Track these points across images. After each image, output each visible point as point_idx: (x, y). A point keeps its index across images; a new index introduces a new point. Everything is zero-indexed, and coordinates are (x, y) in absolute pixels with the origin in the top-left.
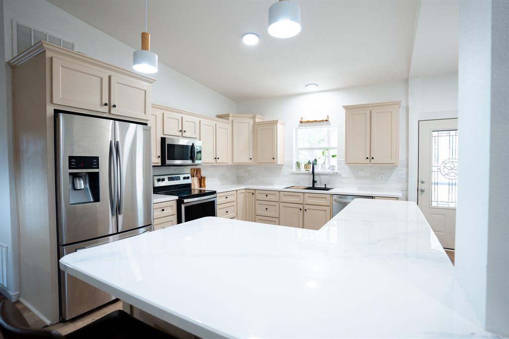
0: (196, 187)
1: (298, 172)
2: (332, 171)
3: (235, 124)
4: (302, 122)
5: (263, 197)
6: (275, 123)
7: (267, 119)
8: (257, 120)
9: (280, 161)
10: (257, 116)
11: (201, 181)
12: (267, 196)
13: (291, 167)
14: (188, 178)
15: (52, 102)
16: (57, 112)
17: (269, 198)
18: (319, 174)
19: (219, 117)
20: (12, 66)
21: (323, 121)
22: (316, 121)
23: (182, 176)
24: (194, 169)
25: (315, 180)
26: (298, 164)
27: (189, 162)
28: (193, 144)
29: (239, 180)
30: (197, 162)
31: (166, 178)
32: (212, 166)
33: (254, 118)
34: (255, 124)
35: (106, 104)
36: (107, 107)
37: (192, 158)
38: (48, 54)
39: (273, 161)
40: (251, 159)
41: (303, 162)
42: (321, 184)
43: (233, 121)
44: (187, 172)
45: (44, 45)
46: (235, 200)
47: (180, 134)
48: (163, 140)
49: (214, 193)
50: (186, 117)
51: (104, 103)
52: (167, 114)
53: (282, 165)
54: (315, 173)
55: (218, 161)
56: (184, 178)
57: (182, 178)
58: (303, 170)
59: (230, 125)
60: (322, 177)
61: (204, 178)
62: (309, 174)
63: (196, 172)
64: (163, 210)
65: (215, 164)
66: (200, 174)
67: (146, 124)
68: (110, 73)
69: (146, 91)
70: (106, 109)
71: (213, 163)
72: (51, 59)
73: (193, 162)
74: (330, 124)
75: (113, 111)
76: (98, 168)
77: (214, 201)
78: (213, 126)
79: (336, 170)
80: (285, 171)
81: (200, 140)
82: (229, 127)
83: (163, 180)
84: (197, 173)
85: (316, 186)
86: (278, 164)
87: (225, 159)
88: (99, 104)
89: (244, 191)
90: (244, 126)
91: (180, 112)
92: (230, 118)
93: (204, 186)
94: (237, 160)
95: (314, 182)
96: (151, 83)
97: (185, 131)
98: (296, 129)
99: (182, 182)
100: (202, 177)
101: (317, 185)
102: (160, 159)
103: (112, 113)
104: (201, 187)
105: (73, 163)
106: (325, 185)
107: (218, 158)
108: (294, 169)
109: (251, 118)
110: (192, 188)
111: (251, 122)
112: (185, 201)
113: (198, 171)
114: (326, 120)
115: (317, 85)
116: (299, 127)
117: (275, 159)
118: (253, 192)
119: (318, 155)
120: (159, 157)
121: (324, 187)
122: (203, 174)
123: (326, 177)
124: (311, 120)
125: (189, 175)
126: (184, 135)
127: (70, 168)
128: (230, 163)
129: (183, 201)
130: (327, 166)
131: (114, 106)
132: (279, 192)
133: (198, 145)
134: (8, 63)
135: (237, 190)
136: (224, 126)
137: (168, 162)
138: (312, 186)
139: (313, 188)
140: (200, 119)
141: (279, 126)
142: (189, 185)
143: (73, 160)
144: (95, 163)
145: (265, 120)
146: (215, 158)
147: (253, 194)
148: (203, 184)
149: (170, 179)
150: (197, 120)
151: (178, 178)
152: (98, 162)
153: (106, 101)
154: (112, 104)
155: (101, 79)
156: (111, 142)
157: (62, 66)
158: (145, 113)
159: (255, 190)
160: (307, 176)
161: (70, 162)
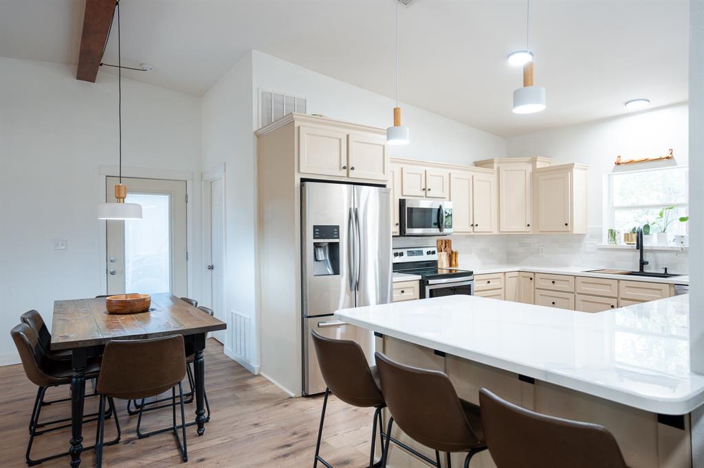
0: (444, 266)
1: (613, 246)
2: (680, 246)
3: (503, 174)
4: (618, 164)
5: (549, 285)
6: (570, 167)
7: (556, 162)
8: (539, 165)
9: (578, 228)
10: (539, 158)
11: (452, 257)
12: (553, 282)
13: (600, 237)
14: (434, 253)
15: (299, 171)
16: (303, 180)
17: (558, 286)
18: (652, 251)
19: (477, 164)
20: (258, 135)
21: (660, 159)
22: (646, 160)
23: (425, 250)
24: (442, 241)
25: (645, 259)
26: (612, 234)
27: (435, 231)
28: (440, 206)
29: (510, 258)
30: (446, 231)
31: (405, 251)
32: (468, 237)
33: (534, 162)
34: (535, 172)
35: (344, 168)
37: (439, 225)
38: (297, 124)
39: (565, 228)
40: (528, 225)
41: (623, 230)
42: (657, 266)
43: (499, 168)
44: (432, 244)
45: (294, 116)
46: (502, 286)
47: (423, 193)
48: (402, 203)
49: (470, 273)
50: (430, 171)
51: (343, 166)
52: (407, 168)
53: (583, 235)
54: (644, 248)
55: (476, 229)
56: (429, 253)
57: (425, 253)
58: (621, 243)
59: (495, 176)
60: (659, 255)
61: (456, 253)
62: (632, 250)
63: (444, 245)
64: (403, 292)
65: (472, 234)
66: (450, 247)
67: (384, 186)
68: (347, 131)
69: (384, 146)
70: (344, 172)
71: (470, 232)
72: (299, 127)
73: (440, 231)
74: (675, 164)
75: (352, 174)
76: (338, 238)
77: (470, 285)
78: (469, 180)
79: (686, 244)
80: (588, 244)
81: (450, 200)
82: (493, 178)
83: (401, 254)
84: (446, 247)
85: (646, 270)
86: (575, 232)
87: (487, 225)
88: (338, 167)
89: (516, 274)
90: (518, 176)
91: (423, 164)
92: (495, 165)
93: (456, 265)
94: (506, 228)
95: (643, 263)
97: (429, 190)
98: (609, 175)
99: (425, 258)
100: (452, 252)
101: (650, 268)
102: (398, 227)
103: (350, 176)
104: (451, 265)
105: (317, 233)
106: (666, 269)
107: (477, 225)
108: (605, 241)
109: (528, 162)
110: (439, 266)
111: (529, 168)
112: (431, 282)
113: (447, 243)
114: (668, 158)
115: (648, 101)
116: (614, 171)
117: (569, 225)
118: (532, 275)
119: (651, 218)
120: (397, 224)
121: (663, 272)
122: (454, 249)
123: (667, 255)
124: (636, 159)
125: (435, 249)
126: (429, 194)
127: (315, 238)
128: (495, 232)
129: (428, 282)
130: (670, 236)
131: (353, 169)
132: (575, 277)
133: (447, 206)
134: (255, 132)
135: (505, 273)
136: (485, 178)
137: (408, 231)
138: (638, 270)
139: (641, 273)
140: (449, 171)
141: (576, 173)
142: (435, 263)
143: (317, 230)
144: (336, 233)
145: (553, 164)
146: (472, 225)
147: (531, 279)
148: (453, 262)
149: (411, 253)
150: (444, 172)
151: (420, 253)
152: (338, 232)
153: (344, 164)
154: (350, 167)
155: (340, 139)
156: (350, 209)
157: (307, 134)
158: (384, 173)
159: (534, 273)
160: (631, 254)
161: (314, 232)
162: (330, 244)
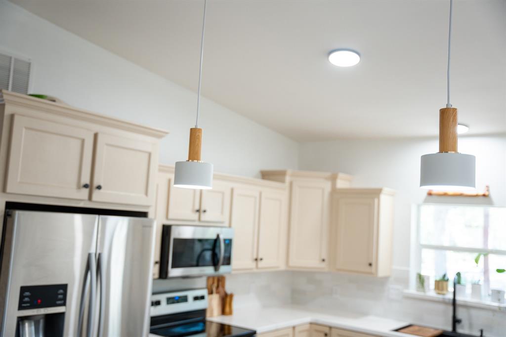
0: (214, 316)
1: (421, 294)
2: (497, 304)
3: (296, 191)
4: (431, 194)
6: (377, 192)
8: (341, 184)
9: (382, 270)
10: (341, 175)
11: (226, 302)
13: (405, 282)
14: (202, 298)
15: (4, 191)
16: (10, 206)
18: (467, 306)
21: (477, 196)
22: (462, 195)
23: (191, 295)
24: (214, 278)
25: (459, 317)
26: (421, 280)
27: (209, 270)
28: (218, 236)
29: (295, 298)
30: (223, 269)
31: (163, 298)
32: (249, 275)
33: (334, 179)
34: (334, 191)
35: (86, 186)
36: (86, 191)
37: (215, 263)
38: (8, 110)
39: (368, 269)
40: (323, 260)
41: (432, 276)
42: (471, 327)
43: (291, 184)
45: (5, 97)
47: (196, 217)
48: (166, 230)
49: (252, 333)
51: (83, 183)
53: (388, 278)
54: (458, 303)
55: (261, 264)
56: (196, 298)
57: (190, 299)
58: (431, 292)
59: (286, 193)
60: (474, 312)
61: (231, 296)
62: (444, 302)
63: (215, 285)
65: (255, 270)
66: (223, 287)
67: (144, 215)
68: (96, 128)
69: (150, 154)
70: (84, 193)
71: (251, 268)
72: (12, 117)
73: (216, 269)
74: (492, 204)
75: (96, 195)
76: (64, 304)
78: (255, 197)
80: (393, 289)
81: (230, 227)
82: (284, 196)
83: (160, 303)
84: (218, 287)
85: (459, 330)
86: (379, 275)
87: (273, 260)
88: (74, 186)
89: (308, 327)
90: (314, 194)
92: (288, 179)
93: (230, 313)
94: (296, 263)
95: (456, 321)
96: (160, 137)
97: (205, 211)
98: (419, 206)
99: (191, 306)
100: (226, 294)
101: (462, 328)
102: (158, 266)
103: (94, 198)
104: (223, 314)
105: (26, 299)
106: (482, 331)
107: (261, 260)
108: (412, 289)
109: (326, 179)
110: (208, 317)
111: (327, 186)
113: (220, 281)
114: (484, 195)
116: (425, 202)
117: (373, 265)
118: (327, 330)
120: (156, 262)
121: (479, 334)
122: (229, 289)
123: (482, 314)
125: (205, 292)
126: (204, 217)
127: (21, 308)
128: (283, 267)
130: (484, 291)
131: (99, 187)
135: (294, 327)
136: (274, 193)
137: (174, 272)
138: (450, 329)
139: (454, 333)
140: (232, 185)
141: (383, 197)
142: (203, 312)
143: (27, 294)
144: (60, 297)
146: (256, 259)
147: (326, 335)
148: (227, 309)
149: (171, 301)
150: (227, 187)
151: (184, 299)
152: (65, 294)
153: (86, 180)
154: (96, 184)
155: (83, 141)
156: (89, 256)
157: (27, 128)
158: (146, 194)
159: (330, 328)
160: (441, 307)
161: (22, 297)
162: (48, 317)
